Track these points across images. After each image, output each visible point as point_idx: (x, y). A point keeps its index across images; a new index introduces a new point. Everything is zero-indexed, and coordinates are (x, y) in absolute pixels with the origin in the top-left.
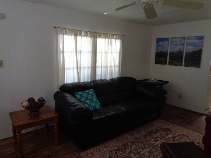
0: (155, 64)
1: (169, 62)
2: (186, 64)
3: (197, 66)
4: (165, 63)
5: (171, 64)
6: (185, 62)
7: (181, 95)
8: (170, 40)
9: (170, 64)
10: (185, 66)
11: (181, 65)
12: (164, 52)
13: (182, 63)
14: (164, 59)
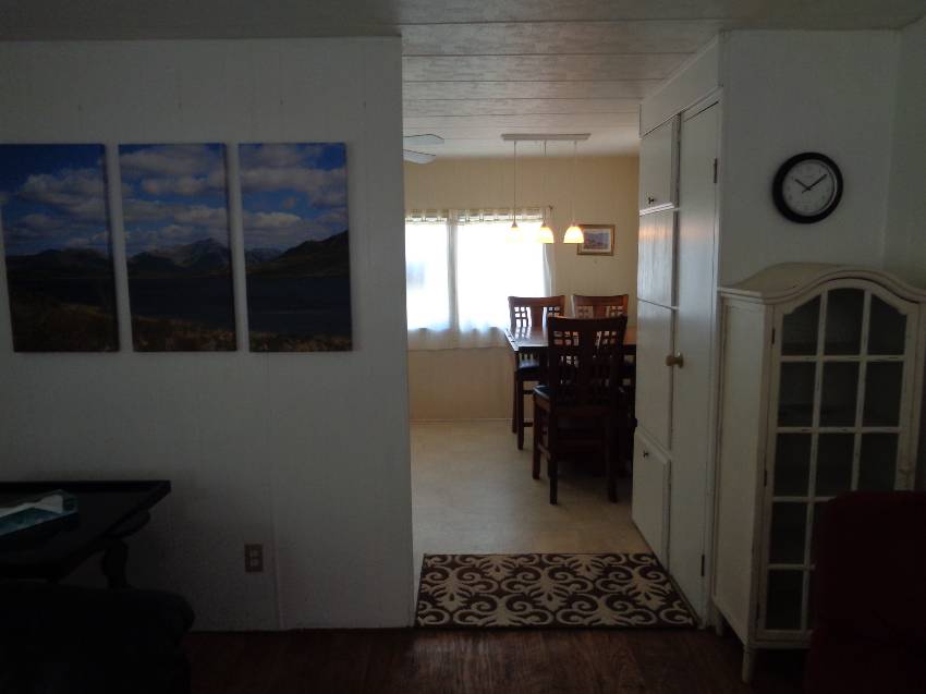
0: (20, 356)
1: (136, 325)
2: (260, 335)
3: (337, 341)
4: (104, 339)
5: (150, 339)
6: (253, 324)
7: (259, 548)
8: (113, 160)
9: (145, 343)
10: (256, 346)
11: (232, 346)
12: (81, 255)
13: (231, 324)
14: (92, 311)
